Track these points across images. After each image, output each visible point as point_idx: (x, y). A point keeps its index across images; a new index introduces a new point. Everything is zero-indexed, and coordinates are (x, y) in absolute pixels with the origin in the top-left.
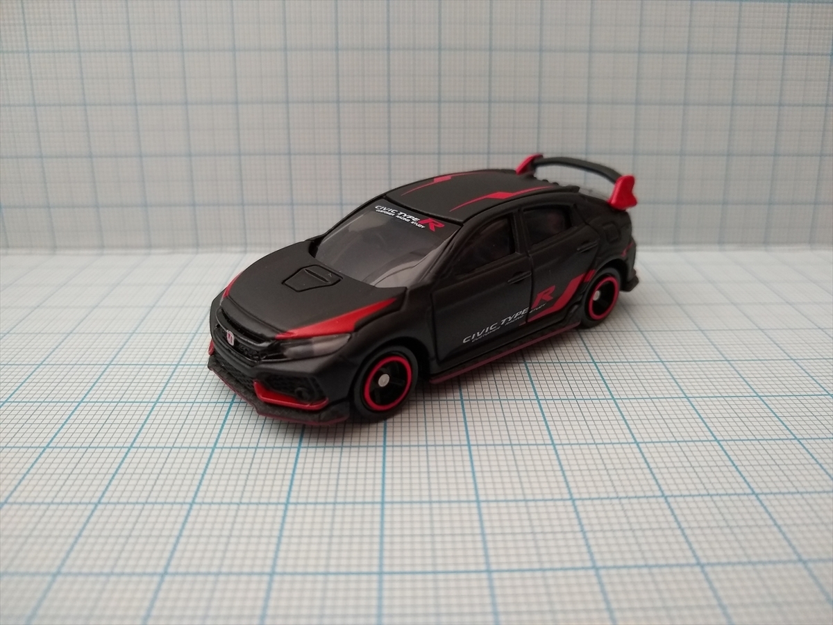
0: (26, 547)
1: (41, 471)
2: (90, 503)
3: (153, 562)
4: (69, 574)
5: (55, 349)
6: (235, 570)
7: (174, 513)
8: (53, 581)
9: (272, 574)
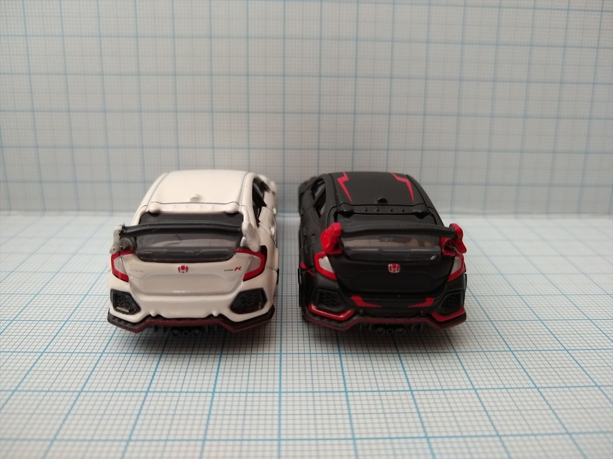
0: (31, 421)
1: (40, 369)
2: (75, 391)
3: (121, 432)
4: (62, 440)
5: (48, 283)
6: (179, 437)
7: (135, 398)
8: (51, 445)
9: (204, 440)
